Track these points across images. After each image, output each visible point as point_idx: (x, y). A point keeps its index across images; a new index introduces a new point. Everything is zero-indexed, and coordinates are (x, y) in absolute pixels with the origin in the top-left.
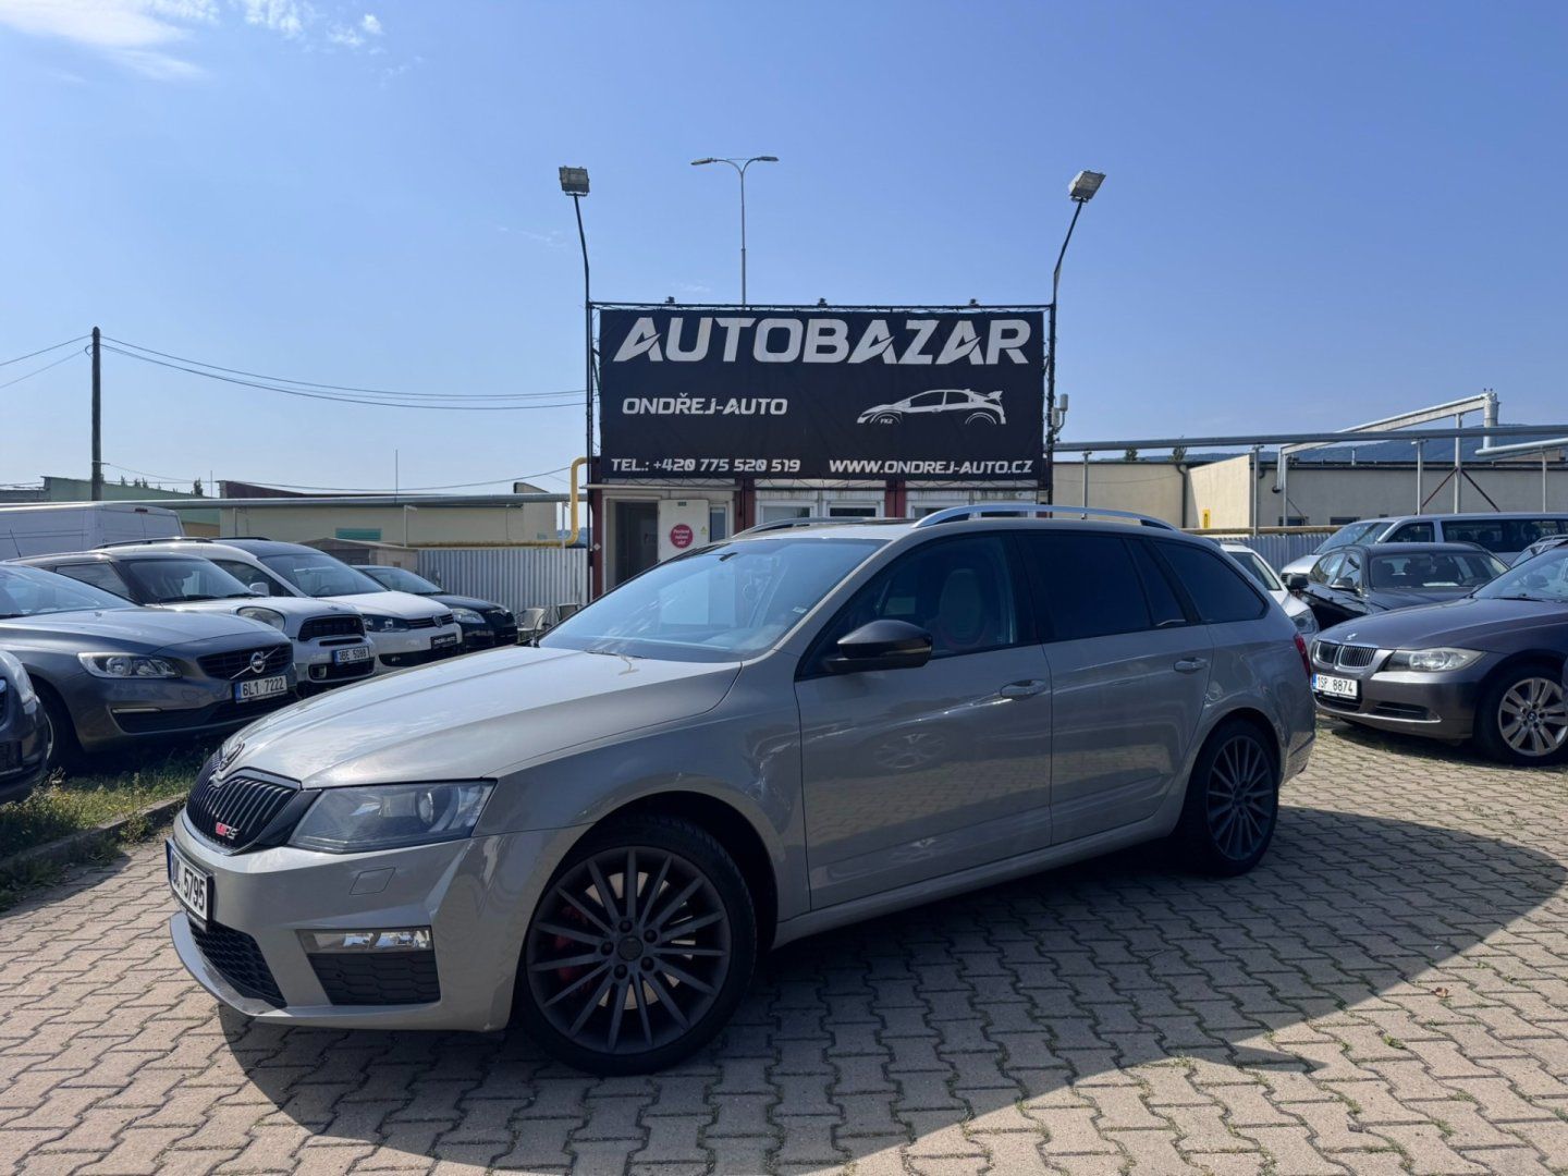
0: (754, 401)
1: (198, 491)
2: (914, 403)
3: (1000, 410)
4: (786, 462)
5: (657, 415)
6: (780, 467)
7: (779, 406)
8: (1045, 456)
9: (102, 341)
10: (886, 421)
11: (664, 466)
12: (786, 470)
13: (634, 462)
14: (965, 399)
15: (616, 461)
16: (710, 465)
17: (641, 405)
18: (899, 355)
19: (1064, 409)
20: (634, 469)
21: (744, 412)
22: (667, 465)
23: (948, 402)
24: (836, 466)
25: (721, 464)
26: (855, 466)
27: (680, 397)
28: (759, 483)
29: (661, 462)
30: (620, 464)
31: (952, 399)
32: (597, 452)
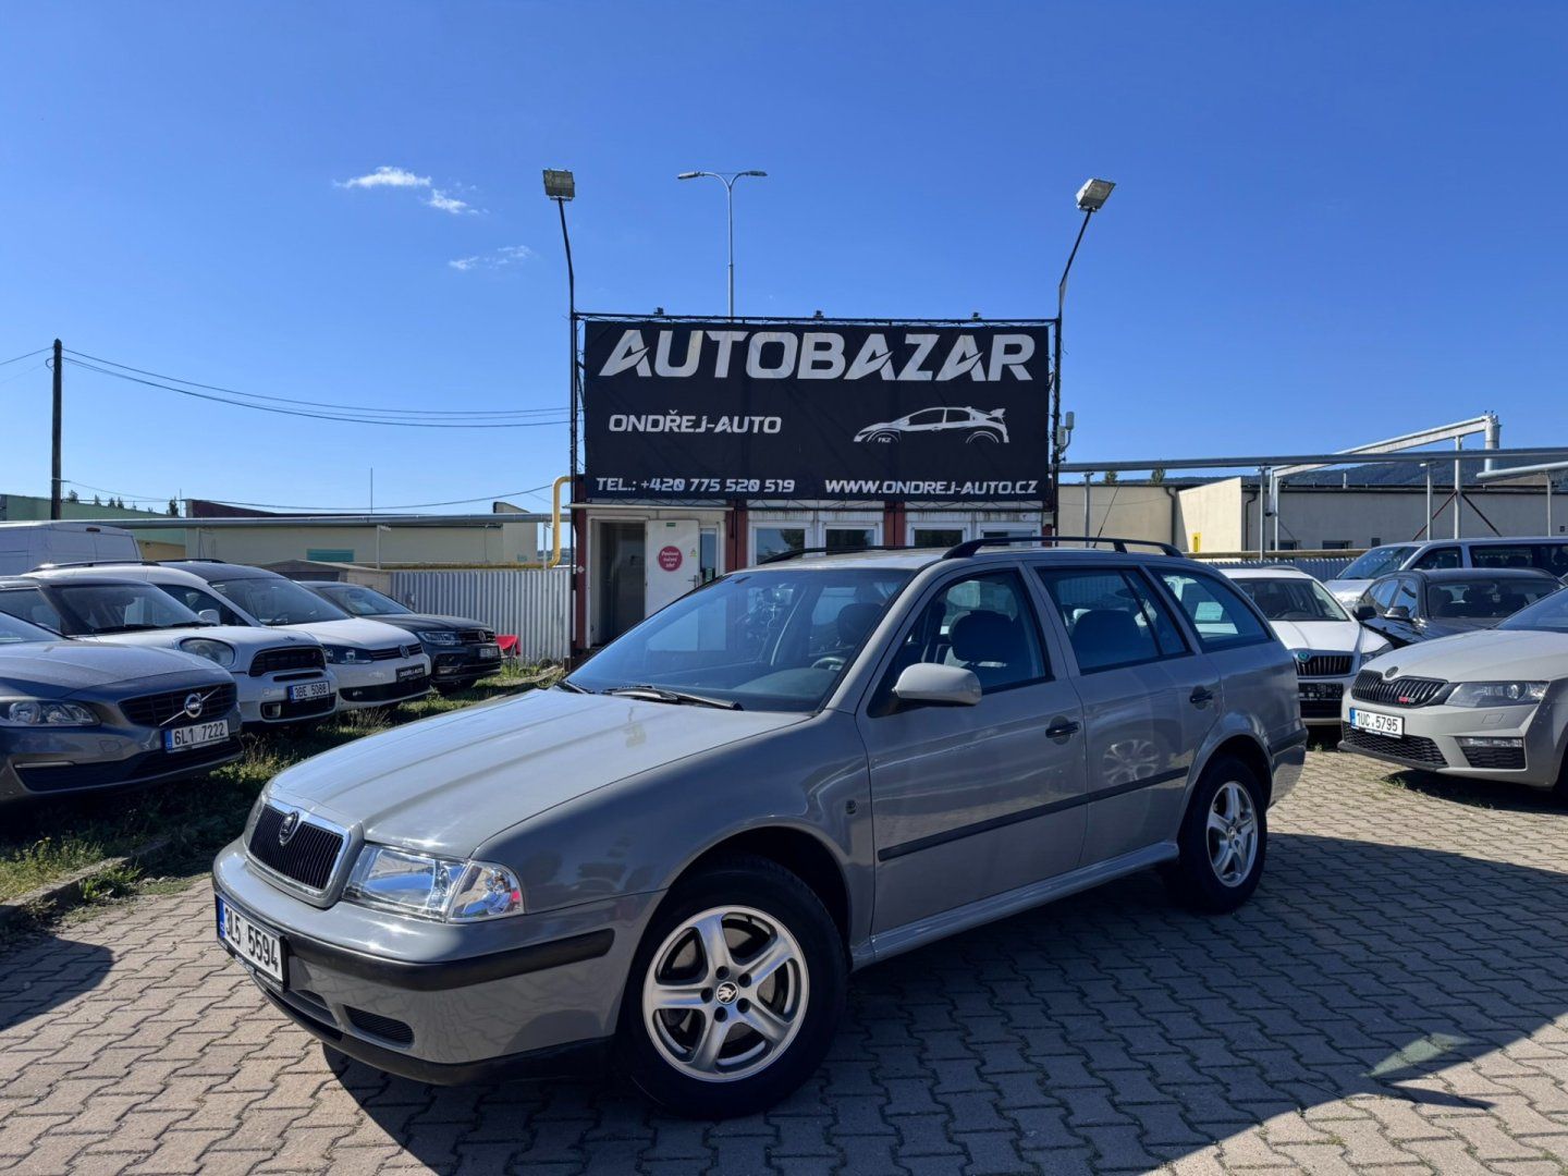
0: (747, 419)
1: (174, 510)
2: (913, 422)
3: (1002, 428)
4: (780, 482)
5: (645, 432)
6: (773, 487)
7: (772, 425)
8: (1050, 476)
9: (64, 354)
10: (884, 440)
11: (652, 486)
12: (780, 490)
13: (621, 480)
14: (966, 417)
15: (601, 480)
16: (700, 484)
17: (629, 422)
18: (897, 371)
19: (1070, 428)
20: (620, 489)
21: (736, 430)
22: (656, 484)
23: (948, 420)
24: (832, 486)
25: (712, 484)
26: (852, 486)
27: (670, 414)
28: (750, 503)
29: (649, 482)
30: (605, 483)
31: (953, 417)
32: (581, 470)
